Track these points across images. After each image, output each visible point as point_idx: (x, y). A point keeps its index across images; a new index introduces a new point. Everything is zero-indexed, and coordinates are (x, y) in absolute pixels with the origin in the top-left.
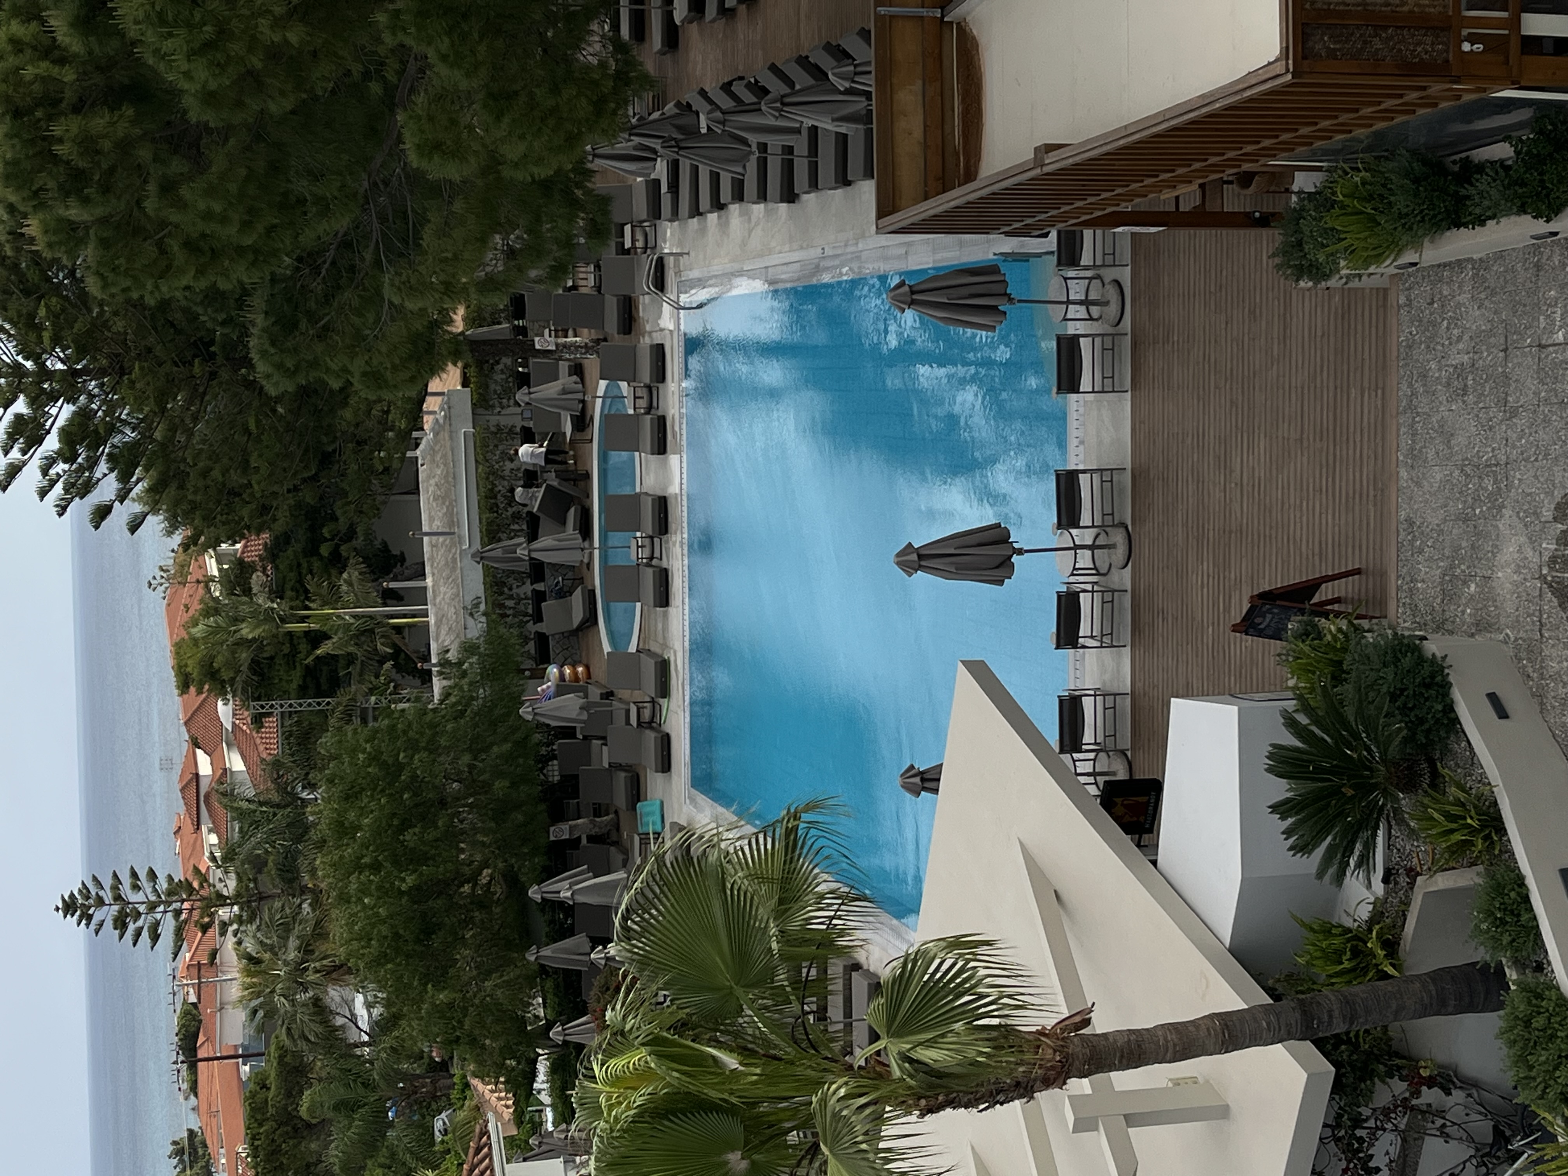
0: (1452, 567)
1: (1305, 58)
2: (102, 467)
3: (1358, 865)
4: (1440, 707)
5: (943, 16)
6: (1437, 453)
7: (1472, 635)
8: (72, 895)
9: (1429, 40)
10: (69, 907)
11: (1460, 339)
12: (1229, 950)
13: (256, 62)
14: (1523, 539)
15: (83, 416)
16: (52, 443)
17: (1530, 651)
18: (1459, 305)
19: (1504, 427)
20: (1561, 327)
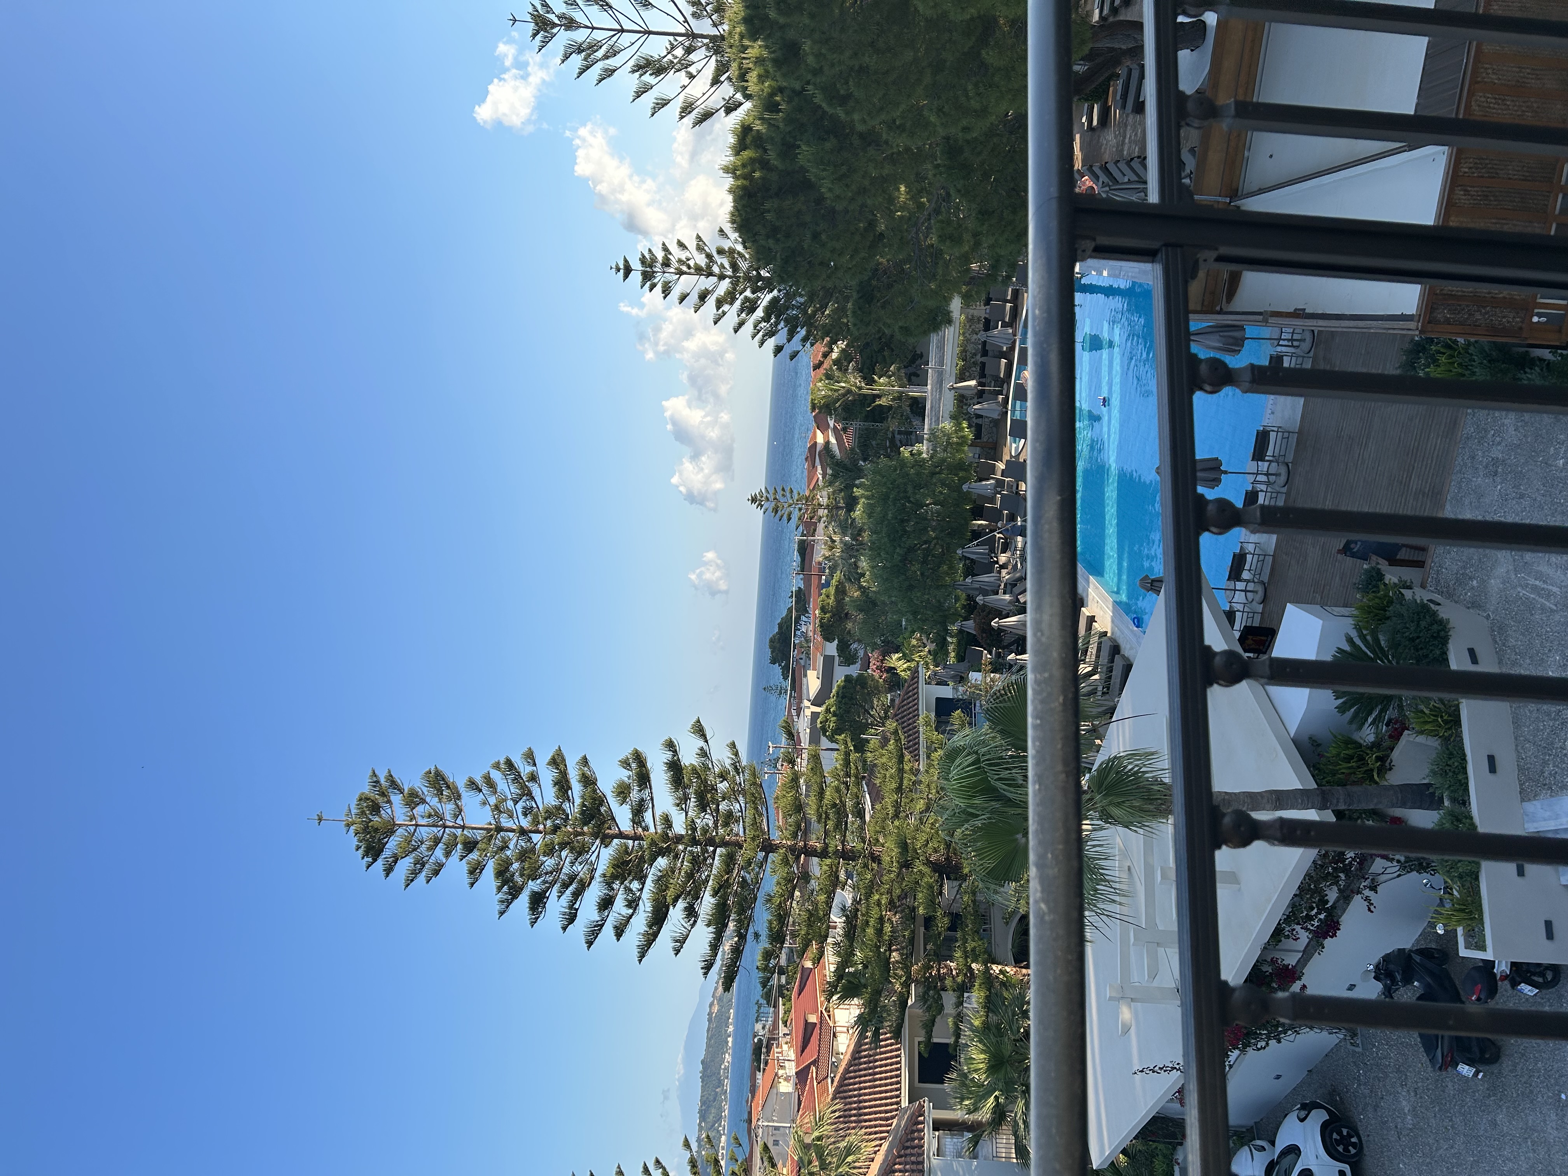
0: (1465, 568)
1: (1429, 323)
2: (782, 324)
3: (1372, 723)
4: (1438, 652)
5: (1230, 202)
6: (1471, 503)
7: (1468, 608)
8: (755, 495)
9: (1511, 315)
10: (754, 500)
11: (1499, 443)
12: (1294, 741)
13: (866, 182)
14: (1511, 567)
15: (774, 301)
16: (759, 313)
17: (1500, 628)
18: (1503, 425)
19: (1514, 502)
20: (1563, 458)
